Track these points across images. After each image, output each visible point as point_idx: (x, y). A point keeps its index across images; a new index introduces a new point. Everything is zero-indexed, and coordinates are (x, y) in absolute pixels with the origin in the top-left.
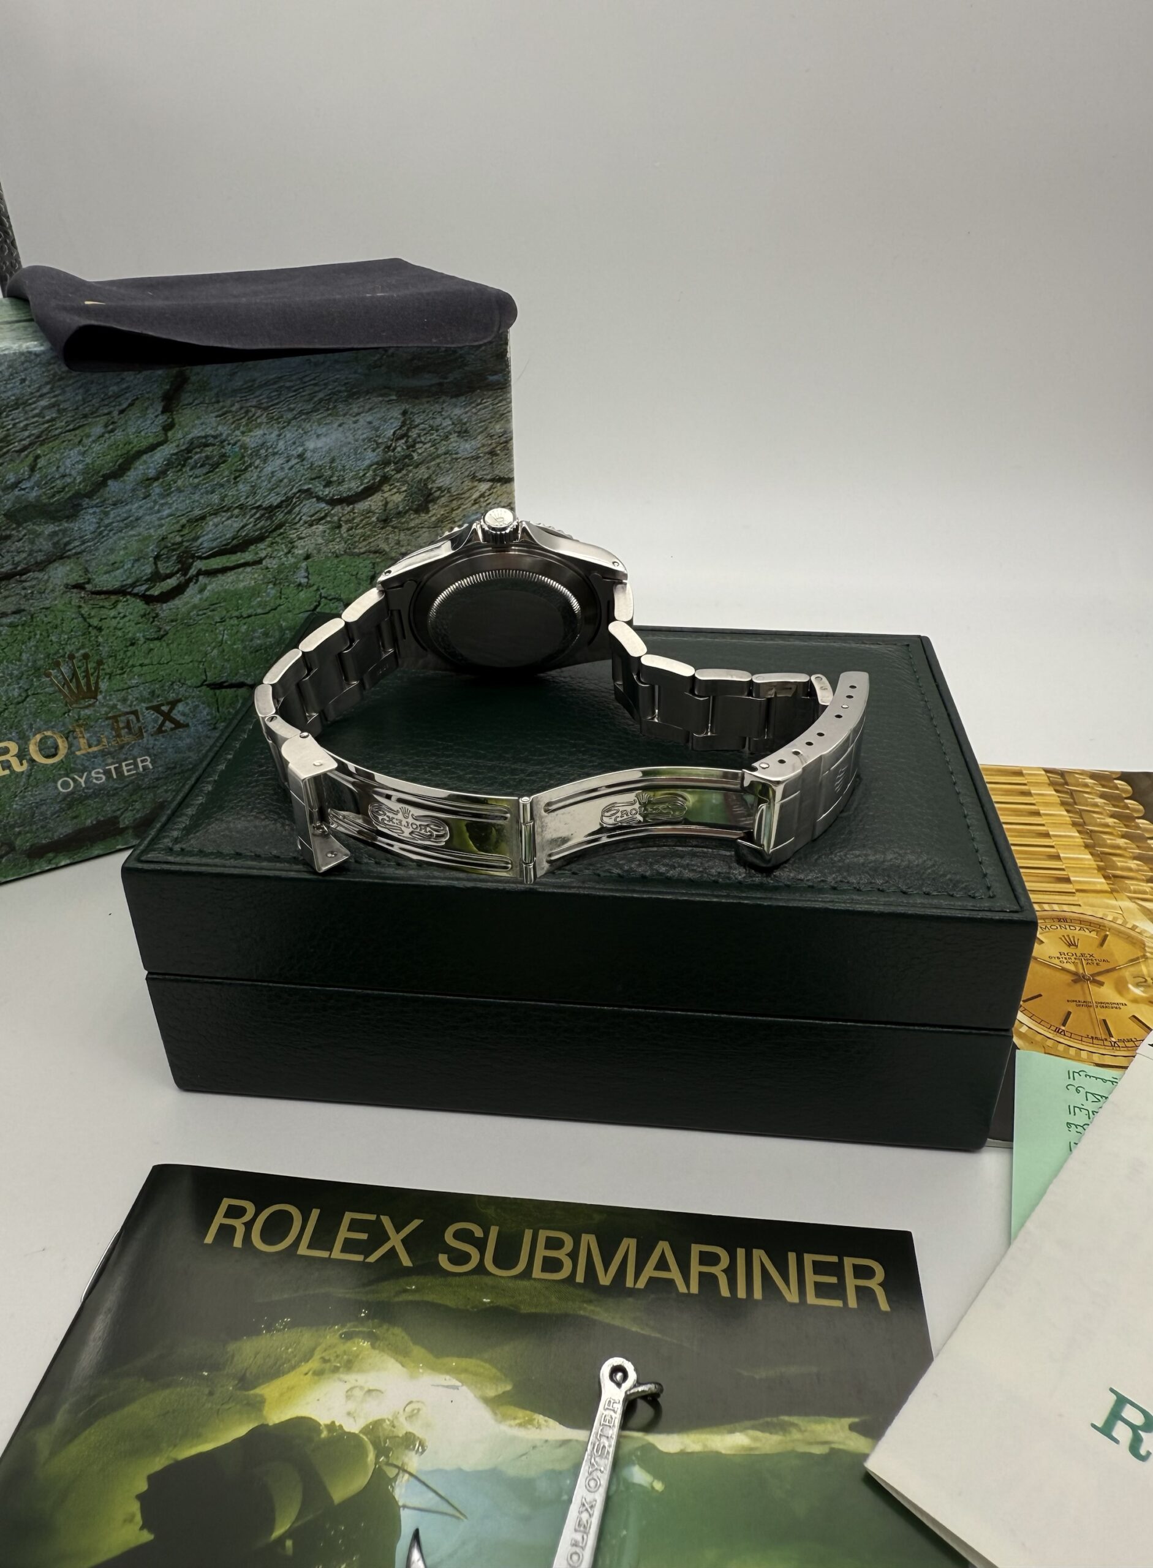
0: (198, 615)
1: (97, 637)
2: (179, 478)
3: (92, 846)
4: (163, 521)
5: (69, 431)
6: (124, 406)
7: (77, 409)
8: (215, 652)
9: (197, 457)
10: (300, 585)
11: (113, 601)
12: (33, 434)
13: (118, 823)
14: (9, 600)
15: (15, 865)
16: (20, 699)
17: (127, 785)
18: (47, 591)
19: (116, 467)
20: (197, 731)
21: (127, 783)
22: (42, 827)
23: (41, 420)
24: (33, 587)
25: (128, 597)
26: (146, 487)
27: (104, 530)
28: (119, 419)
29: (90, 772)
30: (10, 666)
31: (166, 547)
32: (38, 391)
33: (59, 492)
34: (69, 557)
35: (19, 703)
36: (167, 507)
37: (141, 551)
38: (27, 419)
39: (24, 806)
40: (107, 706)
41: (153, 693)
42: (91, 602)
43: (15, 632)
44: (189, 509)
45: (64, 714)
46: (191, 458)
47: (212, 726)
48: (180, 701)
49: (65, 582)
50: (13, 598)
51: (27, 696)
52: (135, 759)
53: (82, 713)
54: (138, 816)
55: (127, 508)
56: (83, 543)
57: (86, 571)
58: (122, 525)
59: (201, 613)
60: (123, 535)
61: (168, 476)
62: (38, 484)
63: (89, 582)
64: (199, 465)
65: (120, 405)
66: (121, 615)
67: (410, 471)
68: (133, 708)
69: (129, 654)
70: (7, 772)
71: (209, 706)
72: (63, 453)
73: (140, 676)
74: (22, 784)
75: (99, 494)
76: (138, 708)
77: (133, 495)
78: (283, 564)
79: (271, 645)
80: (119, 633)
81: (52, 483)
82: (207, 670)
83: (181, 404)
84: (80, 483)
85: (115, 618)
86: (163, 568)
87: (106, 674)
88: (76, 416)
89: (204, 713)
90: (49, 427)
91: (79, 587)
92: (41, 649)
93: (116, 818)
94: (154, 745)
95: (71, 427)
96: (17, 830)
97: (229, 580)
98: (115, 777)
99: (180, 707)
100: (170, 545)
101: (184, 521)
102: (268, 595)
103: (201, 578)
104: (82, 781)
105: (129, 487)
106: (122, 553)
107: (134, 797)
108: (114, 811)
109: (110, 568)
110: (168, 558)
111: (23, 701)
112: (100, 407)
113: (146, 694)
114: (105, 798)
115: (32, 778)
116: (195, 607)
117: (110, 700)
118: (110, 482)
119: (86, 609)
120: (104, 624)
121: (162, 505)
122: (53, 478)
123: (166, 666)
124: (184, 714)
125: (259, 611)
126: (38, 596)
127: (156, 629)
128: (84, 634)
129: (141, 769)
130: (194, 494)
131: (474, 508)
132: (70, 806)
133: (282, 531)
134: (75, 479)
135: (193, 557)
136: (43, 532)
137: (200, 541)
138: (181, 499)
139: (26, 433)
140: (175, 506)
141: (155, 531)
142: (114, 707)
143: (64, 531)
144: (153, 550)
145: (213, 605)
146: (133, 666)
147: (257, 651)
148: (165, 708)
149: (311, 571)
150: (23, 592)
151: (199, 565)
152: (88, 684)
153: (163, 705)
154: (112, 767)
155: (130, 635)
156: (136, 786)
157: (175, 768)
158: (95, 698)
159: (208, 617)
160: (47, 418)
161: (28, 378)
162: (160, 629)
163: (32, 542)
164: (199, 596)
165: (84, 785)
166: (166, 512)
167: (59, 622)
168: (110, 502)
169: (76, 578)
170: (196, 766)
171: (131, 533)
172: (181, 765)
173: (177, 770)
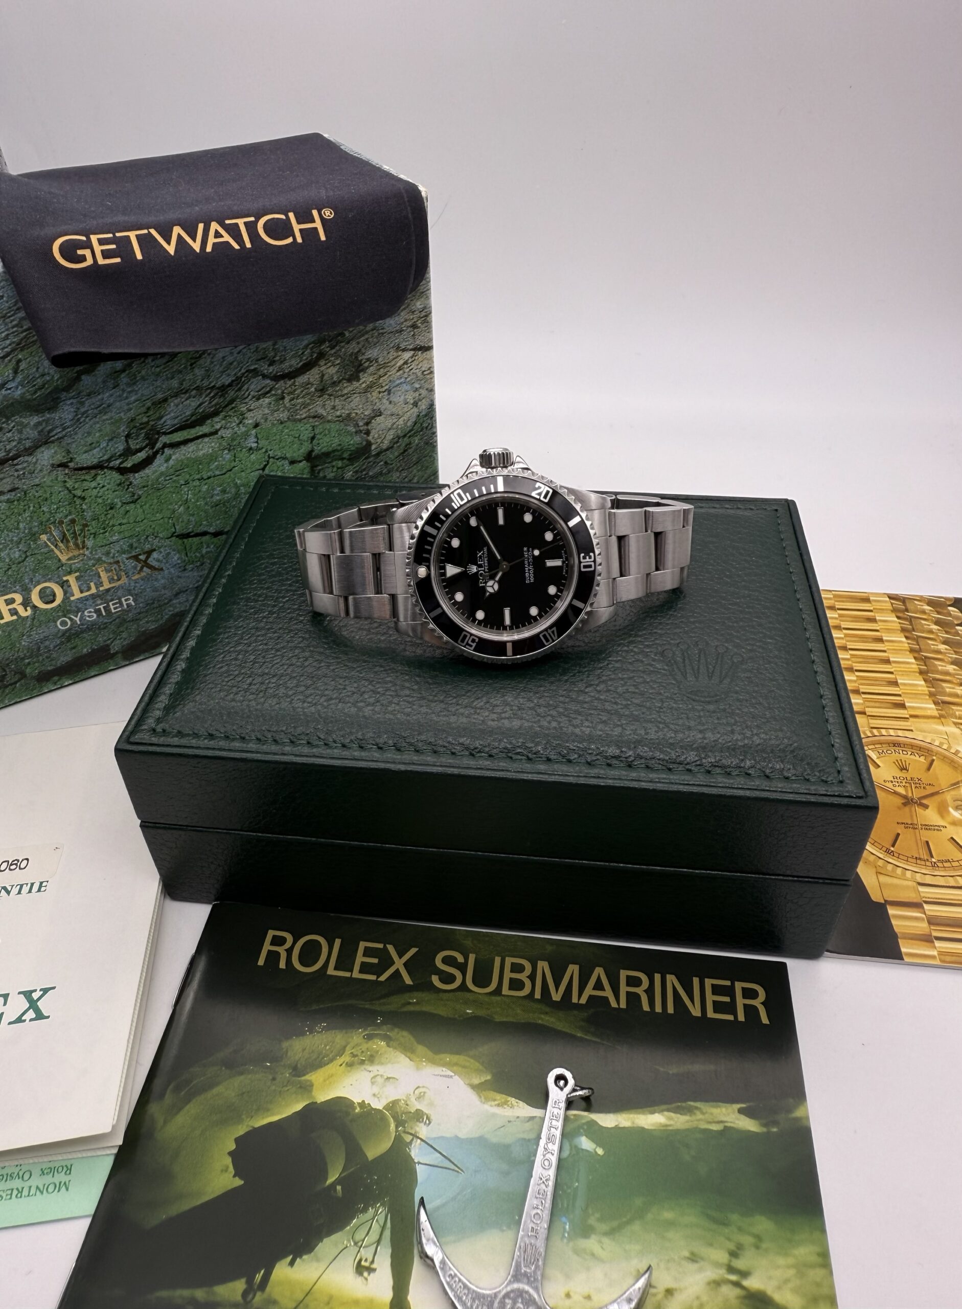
0: (166, 480)
1: (81, 505)
2: (144, 369)
3: (89, 669)
4: (131, 406)
8: (182, 508)
10: (251, 449)
11: (93, 475)
12: (14, 342)
13: (110, 649)
14: (4, 481)
15: (26, 689)
16: (20, 559)
17: (115, 620)
18: (36, 472)
20: (170, 573)
21: (114, 618)
22: (47, 657)
24: (24, 468)
25: (106, 470)
26: (114, 379)
27: (81, 417)
29: (83, 612)
30: (10, 534)
31: (135, 427)
32: (15, 305)
33: (40, 389)
34: (53, 442)
35: (19, 563)
36: (134, 393)
37: (114, 432)
38: (7, 330)
39: (31, 643)
40: (94, 559)
41: (131, 546)
42: (73, 477)
43: (12, 507)
44: (153, 394)
45: (59, 568)
47: (183, 568)
48: (154, 550)
49: (51, 462)
50: (8, 480)
51: (27, 557)
52: (120, 599)
53: (74, 566)
54: (125, 643)
55: (100, 397)
56: (64, 429)
57: (68, 452)
58: (95, 411)
59: (168, 478)
60: (97, 420)
61: (132, 368)
62: (21, 384)
63: (71, 460)
66: (101, 485)
67: (343, 347)
68: (116, 559)
69: (109, 516)
70: (15, 617)
71: (179, 552)
73: (120, 533)
74: (28, 626)
75: (75, 387)
76: (119, 559)
77: (103, 386)
78: (236, 433)
79: (228, 501)
80: (100, 500)
81: (33, 382)
82: (176, 524)
84: (58, 380)
85: (95, 488)
86: (133, 445)
87: (91, 534)
89: (175, 558)
90: (26, 335)
91: (63, 465)
92: (35, 518)
93: (108, 646)
94: (135, 587)
96: (27, 661)
97: (190, 450)
98: (104, 614)
99: (155, 555)
100: (138, 425)
101: (149, 404)
102: (224, 459)
103: (166, 450)
104: (77, 619)
105: (100, 380)
107: (121, 629)
108: (106, 641)
109: (88, 448)
110: (138, 436)
111: (23, 561)
113: (125, 547)
114: (98, 631)
115: (36, 620)
116: (162, 474)
117: (96, 554)
118: (83, 377)
119: (71, 483)
120: (86, 494)
121: (130, 392)
122: (33, 377)
123: (141, 524)
124: (158, 561)
125: (217, 473)
126: (29, 476)
127: (130, 494)
128: (70, 504)
129: (125, 606)
130: (156, 381)
131: (398, 374)
132: (69, 640)
133: (233, 405)
134: (53, 376)
135: (158, 433)
136: (29, 423)
137: (163, 420)
138: (145, 386)
139: (8, 342)
140: (140, 392)
141: (125, 414)
143: (47, 420)
144: (124, 431)
145: (177, 471)
146: (113, 526)
147: (217, 505)
148: (142, 557)
149: (259, 436)
150: (16, 474)
151: (164, 439)
152: (77, 543)
153: (140, 555)
154: (101, 607)
155: (109, 501)
156: (122, 620)
157: (153, 603)
159: (174, 481)
160: (25, 327)
161: (6, 295)
162: (134, 494)
163: (20, 432)
164: (165, 465)
165: (79, 623)
166: (133, 398)
167: (48, 495)
168: (84, 393)
169: (61, 458)
170: (171, 600)
171: (105, 417)
172: (159, 601)
173: (155, 605)
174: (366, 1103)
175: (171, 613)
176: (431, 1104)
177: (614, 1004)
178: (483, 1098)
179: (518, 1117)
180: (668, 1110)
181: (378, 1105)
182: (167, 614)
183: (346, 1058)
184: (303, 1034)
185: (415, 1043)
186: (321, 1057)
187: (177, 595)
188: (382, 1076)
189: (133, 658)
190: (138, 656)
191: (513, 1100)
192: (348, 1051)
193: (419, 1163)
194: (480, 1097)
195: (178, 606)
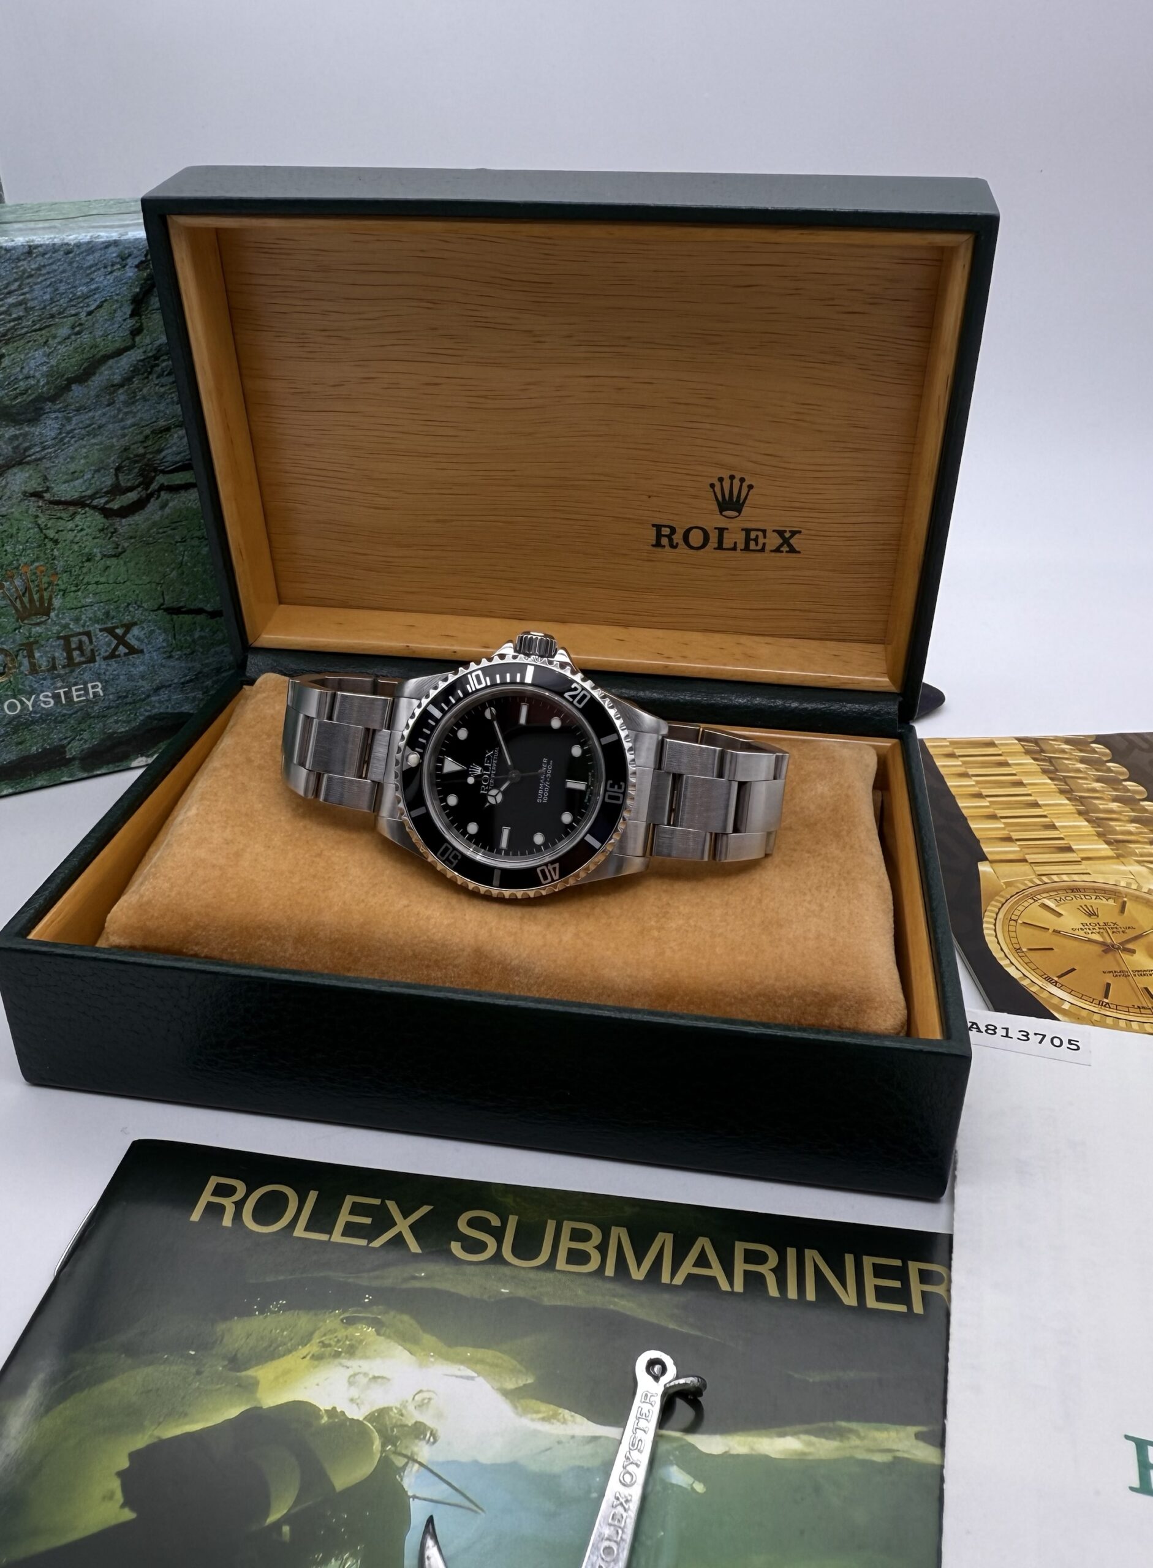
0: (158, 533)
1: (52, 550)
2: (145, 385)
3: (36, 776)
4: (126, 431)
5: (36, 330)
6: (92, 308)
7: (44, 308)
8: (174, 573)
9: (164, 364)
11: (72, 513)
13: (65, 752)
17: (76, 712)
18: (4, 498)
19: (81, 371)
20: (151, 658)
21: (75, 710)
23: (8, 318)
25: (87, 509)
26: (110, 394)
27: (66, 437)
28: (87, 321)
29: (39, 695)
31: (128, 458)
32: (5, 288)
33: (21, 394)
34: (28, 463)
36: (131, 415)
37: (102, 462)
40: (59, 624)
41: (107, 614)
42: (49, 512)
44: (154, 419)
45: (15, 630)
46: (158, 365)
47: (168, 654)
48: (135, 624)
49: (23, 489)
52: (85, 684)
53: (34, 630)
54: (86, 746)
55: (90, 414)
56: (44, 449)
57: (45, 479)
58: (83, 432)
59: (161, 531)
60: (84, 443)
61: (133, 383)
63: (48, 490)
64: (166, 373)
65: (88, 306)
66: (79, 528)
68: (86, 629)
69: (85, 570)
71: (165, 631)
72: (28, 353)
73: (95, 594)
75: (62, 398)
76: (91, 629)
77: (97, 402)
80: (76, 547)
81: (15, 384)
82: (165, 593)
83: (150, 308)
84: (43, 386)
85: (72, 530)
86: (125, 480)
87: (60, 590)
88: (43, 316)
89: (160, 638)
91: (37, 495)
93: (64, 747)
94: (107, 670)
95: (37, 326)
97: (192, 498)
98: (64, 702)
99: (135, 631)
100: (132, 456)
101: (148, 431)
103: (162, 493)
104: (30, 704)
105: (93, 393)
106: (83, 461)
107: (83, 726)
108: (61, 740)
109: (69, 477)
110: (130, 470)
112: (68, 307)
113: (100, 614)
114: (52, 725)
116: (154, 524)
117: (63, 618)
118: (74, 387)
119: (43, 520)
120: (60, 537)
121: (126, 413)
122: (16, 379)
123: (123, 586)
124: (138, 639)
127: (113, 545)
128: (39, 546)
129: (91, 696)
130: (159, 403)
132: (15, 731)
134: (38, 381)
135: (155, 470)
136: (3, 435)
137: (163, 454)
138: (146, 408)
140: (139, 415)
141: (118, 441)
142: (66, 626)
143: (25, 435)
144: (114, 462)
145: (174, 523)
146: (88, 584)
148: (119, 631)
151: (161, 479)
152: (41, 598)
153: (117, 627)
154: (61, 691)
155: (87, 550)
156: (84, 714)
157: (126, 697)
158: (48, 614)
159: (169, 536)
160: (14, 316)
162: (118, 545)
164: (160, 513)
165: (31, 709)
166: (129, 422)
167: (14, 531)
168: (73, 407)
169: (35, 486)
170: (148, 696)
171: (93, 441)
172: (133, 694)
173: (129, 700)
174: (339, 1410)
175: (147, 714)
176: (440, 1415)
177: (724, 1285)
178: (520, 1409)
179: (573, 1437)
180: (808, 1432)
181: (356, 1413)
182: (141, 715)
183: (313, 1348)
184: (250, 1313)
185: (421, 1332)
186: (274, 1345)
187: (157, 690)
188: (366, 1374)
189: (93, 770)
190: (100, 768)
191: (566, 1413)
192: (316, 1340)
193: (414, 1497)
194: (516, 1407)
195: (157, 705)
